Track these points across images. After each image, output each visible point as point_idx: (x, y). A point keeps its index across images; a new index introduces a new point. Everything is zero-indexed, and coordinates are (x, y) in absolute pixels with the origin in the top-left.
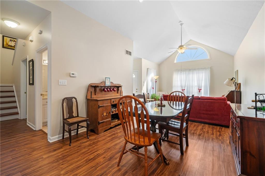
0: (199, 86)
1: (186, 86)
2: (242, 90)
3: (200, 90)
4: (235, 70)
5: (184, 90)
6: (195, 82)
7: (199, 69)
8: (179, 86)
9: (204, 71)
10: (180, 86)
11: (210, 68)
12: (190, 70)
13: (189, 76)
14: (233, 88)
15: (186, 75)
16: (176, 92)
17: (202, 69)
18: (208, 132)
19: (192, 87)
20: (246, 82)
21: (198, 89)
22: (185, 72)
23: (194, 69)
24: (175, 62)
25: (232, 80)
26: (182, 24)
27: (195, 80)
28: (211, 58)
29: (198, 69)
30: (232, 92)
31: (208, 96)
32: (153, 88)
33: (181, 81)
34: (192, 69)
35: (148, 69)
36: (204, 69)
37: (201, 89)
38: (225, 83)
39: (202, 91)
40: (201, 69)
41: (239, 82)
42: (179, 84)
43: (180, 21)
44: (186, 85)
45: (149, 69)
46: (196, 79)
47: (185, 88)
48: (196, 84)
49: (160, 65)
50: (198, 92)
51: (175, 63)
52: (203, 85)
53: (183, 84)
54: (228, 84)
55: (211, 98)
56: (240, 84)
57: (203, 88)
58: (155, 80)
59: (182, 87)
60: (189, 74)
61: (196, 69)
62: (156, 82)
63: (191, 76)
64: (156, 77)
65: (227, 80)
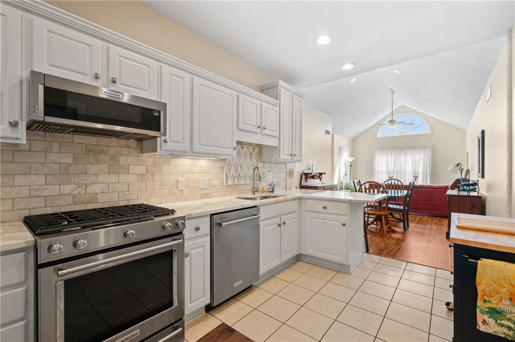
0: (414, 173)
1: (395, 171)
3: (416, 178)
4: (466, 152)
7: (415, 148)
8: (384, 172)
9: (422, 151)
10: (386, 172)
11: (432, 147)
12: (401, 149)
13: (400, 157)
14: (458, 176)
15: (395, 156)
17: (420, 147)
19: (405, 173)
21: (414, 176)
23: (408, 148)
24: (378, 136)
25: (458, 165)
26: (393, 93)
27: (408, 163)
28: (432, 132)
29: (413, 148)
30: (458, 181)
31: (428, 183)
32: (346, 175)
33: (388, 164)
34: (404, 148)
36: (423, 147)
37: (418, 177)
38: (449, 169)
39: (420, 179)
41: (468, 168)
42: (385, 169)
43: (391, 89)
45: (341, 148)
46: (410, 162)
47: (393, 174)
48: (409, 168)
49: (354, 141)
51: (378, 138)
52: (421, 170)
53: (391, 169)
54: (453, 171)
55: (431, 186)
56: (469, 171)
57: (420, 176)
58: (350, 163)
59: (389, 173)
60: (400, 154)
61: (410, 148)
62: (351, 166)
63: (402, 157)
64: (351, 159)
65: (452, 166)
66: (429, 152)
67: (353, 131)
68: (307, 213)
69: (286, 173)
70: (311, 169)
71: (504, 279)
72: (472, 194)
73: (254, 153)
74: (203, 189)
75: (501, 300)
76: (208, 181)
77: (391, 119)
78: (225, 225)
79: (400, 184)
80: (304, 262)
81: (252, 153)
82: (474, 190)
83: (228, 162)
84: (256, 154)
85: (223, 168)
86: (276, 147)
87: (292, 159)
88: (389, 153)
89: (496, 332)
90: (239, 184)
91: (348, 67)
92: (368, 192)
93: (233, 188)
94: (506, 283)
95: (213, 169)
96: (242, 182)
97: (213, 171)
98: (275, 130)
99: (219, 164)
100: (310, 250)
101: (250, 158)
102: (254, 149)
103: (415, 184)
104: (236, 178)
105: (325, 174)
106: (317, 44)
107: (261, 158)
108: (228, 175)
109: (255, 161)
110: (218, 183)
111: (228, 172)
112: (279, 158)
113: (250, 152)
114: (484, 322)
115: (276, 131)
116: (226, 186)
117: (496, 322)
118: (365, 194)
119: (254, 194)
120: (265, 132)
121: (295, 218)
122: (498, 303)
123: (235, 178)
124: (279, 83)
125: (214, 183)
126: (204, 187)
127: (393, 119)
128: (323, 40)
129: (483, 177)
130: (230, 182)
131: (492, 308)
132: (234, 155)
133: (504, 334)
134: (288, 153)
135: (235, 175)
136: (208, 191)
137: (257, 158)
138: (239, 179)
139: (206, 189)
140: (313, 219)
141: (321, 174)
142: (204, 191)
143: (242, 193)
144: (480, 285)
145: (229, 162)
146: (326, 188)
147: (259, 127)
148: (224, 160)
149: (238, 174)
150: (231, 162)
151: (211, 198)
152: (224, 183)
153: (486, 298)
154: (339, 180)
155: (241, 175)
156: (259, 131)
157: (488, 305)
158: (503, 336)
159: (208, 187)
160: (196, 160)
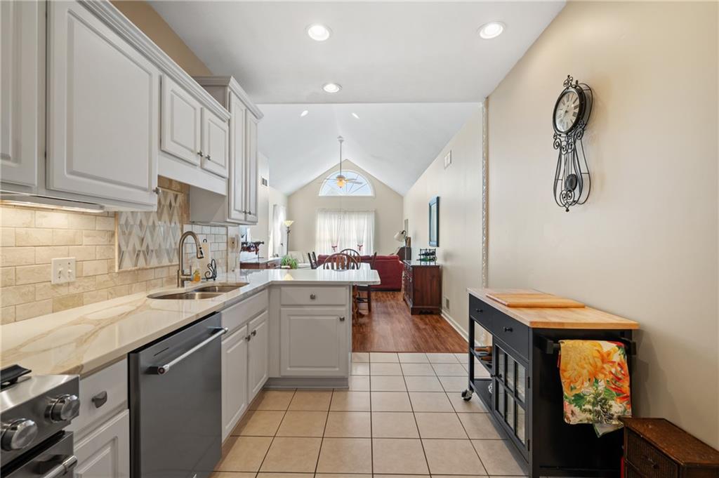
0: (359, 242)
1: (339, 240)
2: (412, 246)
3: (360, 247)
4: (405, 219)
5: (336, 247)
6: (352, 234)
7: (358, 211)
8: (327, 240)
9: (366, 216)
10: (329, 241)
11: (375, 211)
12: (345, 212)
13: (344, 223)
14: (403, 244)
15: (339, 220)
16: (347, 250)
18: (383, 296)
19: (349, 241)
20: (416, 235)
21: (358, 245)
22: (337, 216)
23: (352, 211)
24: (320, 194)
25: (403, 233)
26: (341, 141)
27: (352, 230)
28: (375, 195)
30: (402, 250)
32: (282, 244)
33: (331, 232)
34: (349, 211)
36: (366, 212)
37: (362, 246)
38: (396, 237)
39: (364, 248)
41: (409, 236)
42: (327, 237)
43: (340, 137)
44: (339, 238)
45: (276, 206)
46: (354, 228)
47: (337, 243)
48: (354, 236)
49: (290, 198)
52: (365, 239)
53: (335, 238)
54: (399, 239)
56: (410, 238)
57: (364, 244)
58: (287, 229)
59: (332, 242)
60: (344, 219)
61: (354, 211)
62: (288, 232)
63: (347, 222)
64: (288, 223)
65: (398, 234)
66: (372, 217)
67: (290, 185)
68: (282, 309)
69: (227, 243)
70: (245, 237)
71: (585, 359)
72: (432, 264)
73: (176, 205)
74: (59, 285)
75: (583, 384)
76: (73, 265)
77: (339, 174)
78: (171, 368)
79: (356, 255)
80: (277, 390)
81: (173, 204)
82: (433, 260)
83: (123, 221)
84: (180, 206)
85: (113, 235)
86: (223, 196)
87: (246, 220)
88: (333, 216)
89: (581, 421)
90: (148, 267)
91: (331, 88)
92: (335, 268)
93: (137, 277)
94: (586, 363)
95: (88, 236)
96: (154, 262)
97: (86, 241)
98: (223, 164)
99: (101, 225)
100: (289, 369)
101: (169, 214)
102: (176, 197)
103: (377, 255)
104: (141, 254)
105: (263, 243)
106: (307, 34)
107: (188, 217)
108: (124, 248)
109: (177, 222)
110: (102, 267)
111: (123, 244)
112: (229, 217)
113: (168, 203)
114: (573, 413)
115: (225, 167)
116: (118, 273)
117: (581, 409)
118: (333, 271)
119: (183, 286)
120: (208, 165)
121: (265, 320)
122: (581, 388)
123: (138, 255)
124: (229, 81)
125: (89, 268)
126: (62, 280)
127: (342, 174)
128: (318, 32)
129: (438, 246)
130: (128, 265)
131: (576, 395)
132: (152, 206)
133: (587, 419)
134: (240, 209)
135: (138, 247)
136: (72, 290)
137: (182, 215)
138: (148, 257)
139: (69, 284)
140: (292, 318)
141: (257, 244)
142: (64, 291)
143: (155, 286)
144: (565, 371)
145: (127, 220)
146: (269, 265)
147: (200, 154)
148: (116, 215)
149: (144, 248)
150: (131, 221)
151: (83, 305)
152: (114, 267)
153: (572, 385)
154: (274, 252)
155: (151, 248)
156: (197, 161)
157: (575, 392)
158: (586, 422)
159: (73, 279)
160: (38, 213)
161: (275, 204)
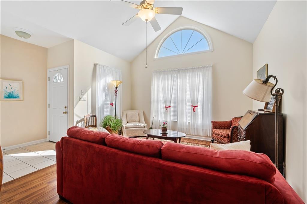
0: (193, 101)
1: (172, 100)
3: (195, 107)
5: (169, 108)
6: (186, 93)
7: (193, 69)
8: (161, 100)
9: (201, 73)
11: (212, 66)
12: (179, 71)
13: (178, 81)
15: (172, 80)
17: (199, 68)
21: (192, 106)
22: (170, 76)
23: (186, 69)
24: (155, 57)
25: (266, 82)
27: (186, 89)
28: (213, 47)
29: (191, 69)
32: (112, 104)
33: (164, 91)
34: (182, 70)
35: (95, 65)
36: (202, 68)
37: (197, 106)
39: (199, 109)
40: (196, 68)
42: (161, 97)
44: (173, 98)
45: (97, 65)
46: (188, 87)
47: (170, 104)
48: (187, 96)
49: (132, 64)
50: (191, 111)
51: (155, 59)
52: (200, 97)
53: (168, 97)
57: (199, 105)
58: (115, 89)
59: (165, 101)
60: (177, 78)
61: (188, 69)
62: (116, 93)
63: (180, 81)
64: (117, 84)
66: (209, 74)
161: (96, 63)
